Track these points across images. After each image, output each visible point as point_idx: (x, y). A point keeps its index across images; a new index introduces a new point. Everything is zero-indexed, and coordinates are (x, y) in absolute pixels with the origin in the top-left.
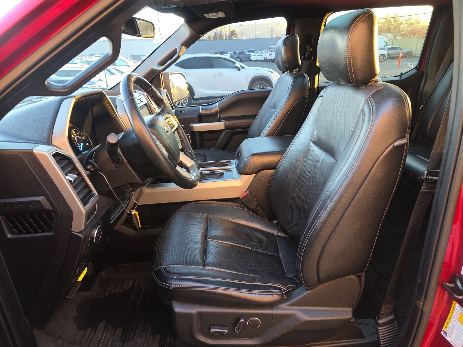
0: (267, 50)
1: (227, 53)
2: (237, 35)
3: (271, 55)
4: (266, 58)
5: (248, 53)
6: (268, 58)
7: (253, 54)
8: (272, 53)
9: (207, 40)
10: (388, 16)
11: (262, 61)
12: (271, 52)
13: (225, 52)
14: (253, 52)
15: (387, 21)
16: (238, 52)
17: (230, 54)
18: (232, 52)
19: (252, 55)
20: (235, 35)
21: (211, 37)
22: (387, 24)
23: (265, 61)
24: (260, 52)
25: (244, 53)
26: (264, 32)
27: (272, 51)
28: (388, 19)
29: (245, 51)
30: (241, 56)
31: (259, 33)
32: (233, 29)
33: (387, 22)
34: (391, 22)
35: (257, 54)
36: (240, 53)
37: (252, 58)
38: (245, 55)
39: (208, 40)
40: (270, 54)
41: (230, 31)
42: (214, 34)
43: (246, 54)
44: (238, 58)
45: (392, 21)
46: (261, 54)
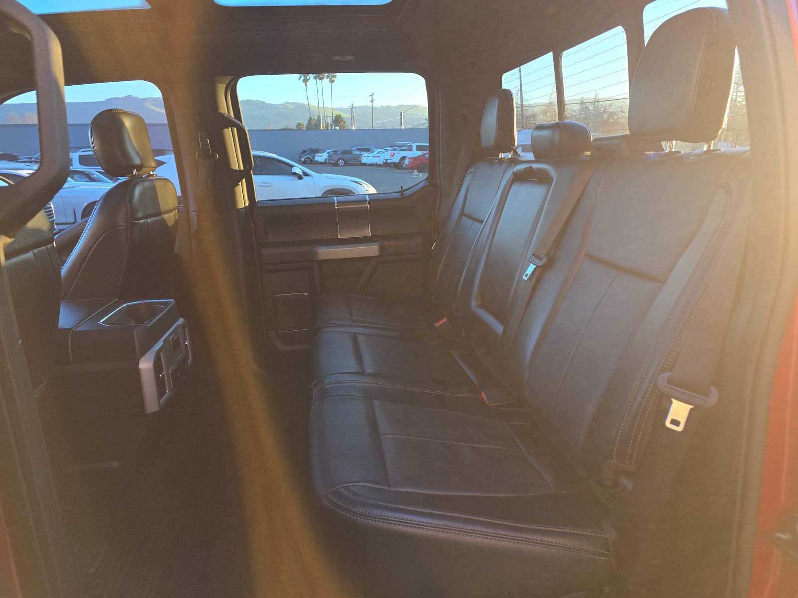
0: (389, 148)
1: (323, 151)
2: (344, 123)
3: (393, 156)
4: (385, 161)
5: (358, 153)
6: (388, 161)
7: (366, 154)
8: (394, 154)
9: (295, 129)
10: (584, 101)
11: (380, 166)
12: (394, 152)
13: (321, 150)
14: (368, 150)
15: (584, 108)
16: (340, 149)
17: (328, 153)
18: (331, 150)
19: (363, 155)
20: (342, 122)
21: (303, 125)
22: (583, 112)
23: (385, 166)
24: (377, 151)
25: (350, 152)
26: (392, 119)
27: (395, 150)
28: (584, 106)
29: (354, 149)
30: (346, 156)
31: (385, 121)
32: (338, 113)
33: (582, 109)
34: (589, 110)
35: (371, 155)
36: (344, 152)
37: (364, 160)
38: (352, 155)
39: (297, 130)
40: (391, 155)
41: (334, 117)
42: (308, 121)
43: (354, 153)
44: (340, 160)
45: (590, 108)
46: (378, 155)
